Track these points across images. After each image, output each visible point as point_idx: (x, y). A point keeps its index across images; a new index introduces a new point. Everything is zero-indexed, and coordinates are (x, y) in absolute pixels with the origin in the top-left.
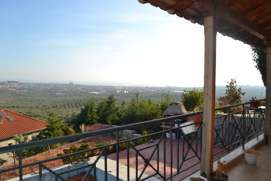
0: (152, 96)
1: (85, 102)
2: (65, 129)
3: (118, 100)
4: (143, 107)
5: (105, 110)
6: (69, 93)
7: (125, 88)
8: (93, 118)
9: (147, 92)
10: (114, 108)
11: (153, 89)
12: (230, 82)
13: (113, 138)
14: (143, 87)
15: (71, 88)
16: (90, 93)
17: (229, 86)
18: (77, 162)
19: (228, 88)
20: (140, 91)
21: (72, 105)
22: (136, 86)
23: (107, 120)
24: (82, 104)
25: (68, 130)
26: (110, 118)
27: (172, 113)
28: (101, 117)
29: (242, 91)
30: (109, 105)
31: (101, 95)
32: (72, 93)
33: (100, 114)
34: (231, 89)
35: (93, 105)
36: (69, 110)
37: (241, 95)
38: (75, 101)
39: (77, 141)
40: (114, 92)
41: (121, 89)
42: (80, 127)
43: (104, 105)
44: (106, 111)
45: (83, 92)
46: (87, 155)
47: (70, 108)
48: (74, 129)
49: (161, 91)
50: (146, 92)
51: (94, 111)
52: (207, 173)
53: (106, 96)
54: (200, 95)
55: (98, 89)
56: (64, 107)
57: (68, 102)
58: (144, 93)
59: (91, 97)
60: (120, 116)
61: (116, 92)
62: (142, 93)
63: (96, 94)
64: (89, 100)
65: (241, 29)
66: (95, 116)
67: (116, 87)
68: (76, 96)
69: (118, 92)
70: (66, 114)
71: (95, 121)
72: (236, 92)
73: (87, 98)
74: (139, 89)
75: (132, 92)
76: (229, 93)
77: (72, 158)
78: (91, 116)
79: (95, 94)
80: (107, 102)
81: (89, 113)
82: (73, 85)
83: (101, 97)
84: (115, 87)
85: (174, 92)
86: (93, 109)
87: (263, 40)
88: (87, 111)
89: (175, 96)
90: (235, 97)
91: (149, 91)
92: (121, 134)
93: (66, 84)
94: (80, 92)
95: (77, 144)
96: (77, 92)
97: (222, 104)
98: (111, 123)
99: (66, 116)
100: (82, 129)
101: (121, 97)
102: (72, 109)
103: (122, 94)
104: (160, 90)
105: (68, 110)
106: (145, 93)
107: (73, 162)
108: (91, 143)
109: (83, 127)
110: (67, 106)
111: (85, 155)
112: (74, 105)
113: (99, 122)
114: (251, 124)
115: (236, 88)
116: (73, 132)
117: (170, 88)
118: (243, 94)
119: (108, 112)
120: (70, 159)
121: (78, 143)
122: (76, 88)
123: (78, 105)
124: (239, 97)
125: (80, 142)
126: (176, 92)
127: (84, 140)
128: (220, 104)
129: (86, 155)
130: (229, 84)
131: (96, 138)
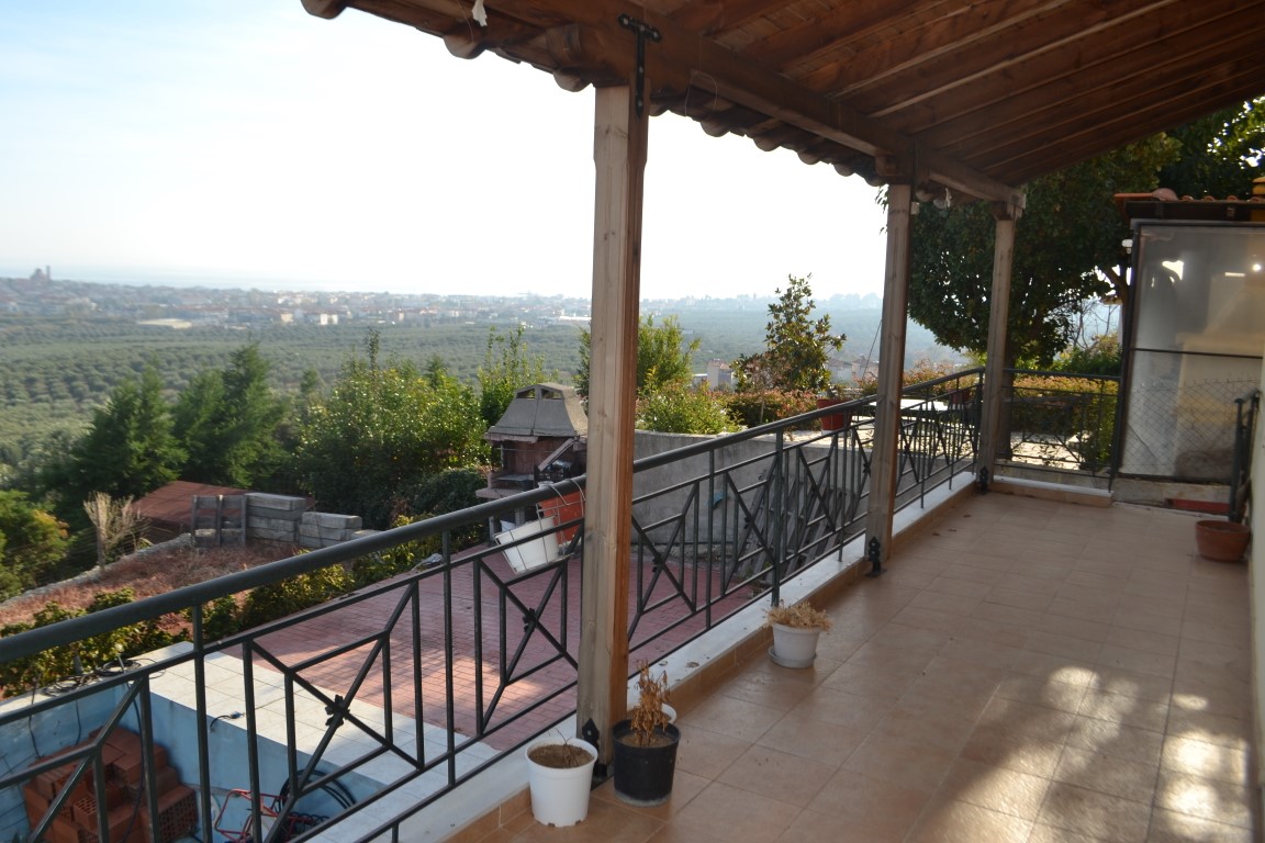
0: (451, 341)
1: (116, 372)
2: (13, 515)
3: (289, 360)
4: (399, 405)
5: (218, 418)
6: (30, 324)
7: (320, 303)
8: (157, 459)
9: (428, 320)
10: (260, 408)
11: (456, 304)
12: (784, 292)
13: (256, 552)
14: (410, 296)
15: (43, 301)
16: (146, 327)
17: (780, 310)
18: (73, 682)
19: (777, 317)
20: (397, 313)
21: (49, 385)
22: (375, 291)
23: (228, 465)
24: (107, 379)
25: (25, 520)
26: (240, 453)
27: (528, 432)
28: (194, 453)
29: (834, 333)
30: (239, 393)
31: (203, 333)
32: (49, 326)
33: (193, 438)
34: (789, 321)
35: (153, 392)
36: (33, 411)
37: (828, 349)
38: (66, 367)
39: (77, 578)
40: (269, 319)
41: (303, 306)
42: (88, 510)
43: (209, 394)
44: (223, 420)
45: (106, 321)
46: (124, 647)
47: (40, 400)
48: (59, 513)
49: (494, 318)
50: (426, 320)
51: (160, 426)
52: (602, 722)
53: (226, 340)
54: (661, 342)
55: (186, 302)
56: (9, 398)
57: (28, 370)
58: (414, 325)
59: (148, 345)
60: (291, 444)
61: (278, 318)
62: (407, 323)
63: (178, 330)
64: (140, 359)
65: (770, 117)
66: (165, 449)
67: (278, 295)
68: (70, 340)
69: (287, 318)
70: (21, 431)
71: (169, 472)
72: (808, 334)
73: (130, 350)
74: (390, 308)
75: (357, 318)
76: (780, 339)
77: (48, 665)
78: (146, 449)
79: (169, 329)
80: (227, 377)
81: (132, 433)
82: (50, 283)
83: (202, 343)
84: (272, 294)
85: (553, 320)
86: (156, 415)
87: (873, 158)
88: (125, 426)
89: (561, 341)
90: (803, 355)
91: (438, 317)
92: (292, 535)
93: (13, 276)
94: (92, 321)
95: (73, 593)
96: (75, 322)
97: (749, 386)
98: (251, 476)
99: (20, 442)
100: (98, 521)
101: (301, 342)
102: (53, 408)
103: (305, 332)
104: (492, 311)
105: (27, 410)
106: (419, 325)
107: (52, 681)
108: (147, 583)
109: (100, 509)
110: (23, 393)
111: (112, 645)
112: (62, 388)
113: (185, 477)
114: (863, 475)
115: (807, 318)
116: (52, 529)
117: (538, 300)
118: (837, 343)
119: (233, 424)
120: (39, 671)
121: (81, 586)
122: (66, 299)
123: (81, 385)
124: (820, 354)
125: (89, 583)
126: (563, 321)
127: (107, 568)
128: (740, 385)
129: (120, 647)
130: (782, 299)
131: (171, 559)
